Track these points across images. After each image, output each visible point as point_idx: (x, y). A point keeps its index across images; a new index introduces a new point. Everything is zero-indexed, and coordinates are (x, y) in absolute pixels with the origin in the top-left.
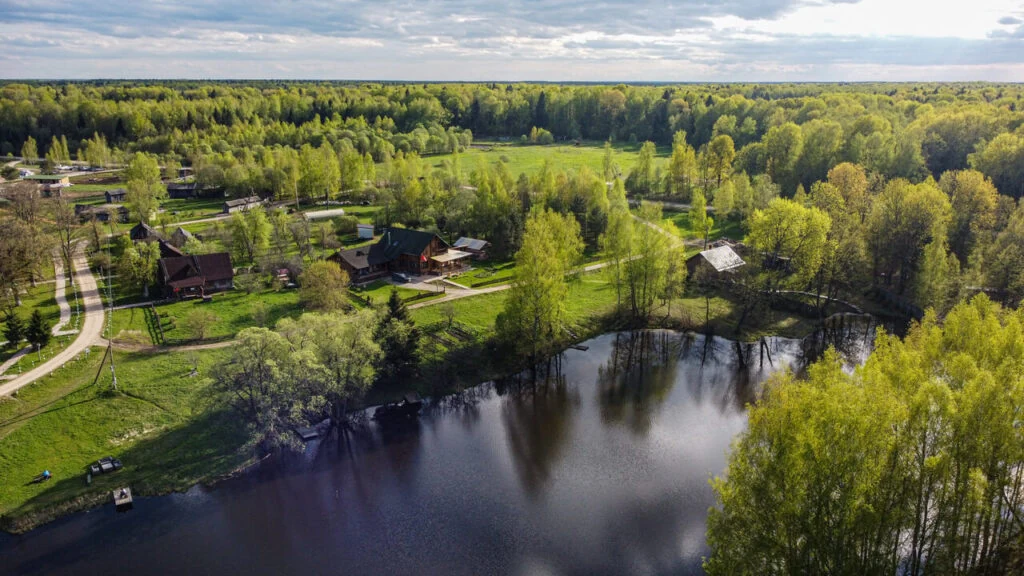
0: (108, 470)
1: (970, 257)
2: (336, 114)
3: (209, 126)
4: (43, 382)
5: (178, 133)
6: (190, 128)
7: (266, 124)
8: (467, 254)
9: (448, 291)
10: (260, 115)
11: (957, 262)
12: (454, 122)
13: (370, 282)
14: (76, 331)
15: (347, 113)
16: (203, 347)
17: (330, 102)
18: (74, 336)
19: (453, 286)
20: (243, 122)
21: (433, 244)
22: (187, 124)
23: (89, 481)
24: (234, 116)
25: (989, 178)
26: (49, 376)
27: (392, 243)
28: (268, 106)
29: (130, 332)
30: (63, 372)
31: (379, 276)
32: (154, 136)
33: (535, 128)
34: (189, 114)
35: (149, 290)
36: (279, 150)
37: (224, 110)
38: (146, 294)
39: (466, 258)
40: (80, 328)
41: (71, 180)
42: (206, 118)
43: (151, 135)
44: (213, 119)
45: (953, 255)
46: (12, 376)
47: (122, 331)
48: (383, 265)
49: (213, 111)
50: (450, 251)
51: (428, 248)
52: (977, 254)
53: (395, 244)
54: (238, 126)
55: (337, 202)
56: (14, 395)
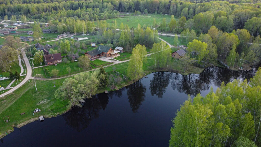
0: (37, 112)
1: (241, 54)
2: (84, 7)
3: (52, 11)
4: (20, 89)
5: (44, 13)
6: (47, 12)
7: (66, 10)
8: (119, 52)
9: (114, 62)
10: (65, 7)
11: (238, 54)
12: (115, 9)
13: (95, 59)
14: (25, 75)
15: (87, 7)
16: (56, 79)
17: (83, 3)
18: (25, 76)
19: (115, 60)
20: (60, 9)
21: (110, 50)
22: (46, 10)
23: (34, 115)
24: (58, 8)
25: (249, 31)
26: (20, 87)
27: (100, 49)
28: (66, 5)
29: (38, 75)
30: (24, 86)
31: (97, 58)
32: (38, 14)
33: (136, 11)
34: (46, 8)
35: (42, 63)
36: (70, 19)
37: (55, 6)
38: (41, 64)
39: (118, 53)
40: (26, 74)
41: (18, 27)
42: (51, 8)
43: (37, 14)
44: (52, 9)
45: (237, 53)
46: (12, 87)
47: (36, 74)
48: (98, 55)
49: (52, 7)
50: (115, 51)
51: (109, 51)
52: (243, 53)
53: (101, 49)
54: (59, 11)
55: (86, 35)
56: (13, 92)
